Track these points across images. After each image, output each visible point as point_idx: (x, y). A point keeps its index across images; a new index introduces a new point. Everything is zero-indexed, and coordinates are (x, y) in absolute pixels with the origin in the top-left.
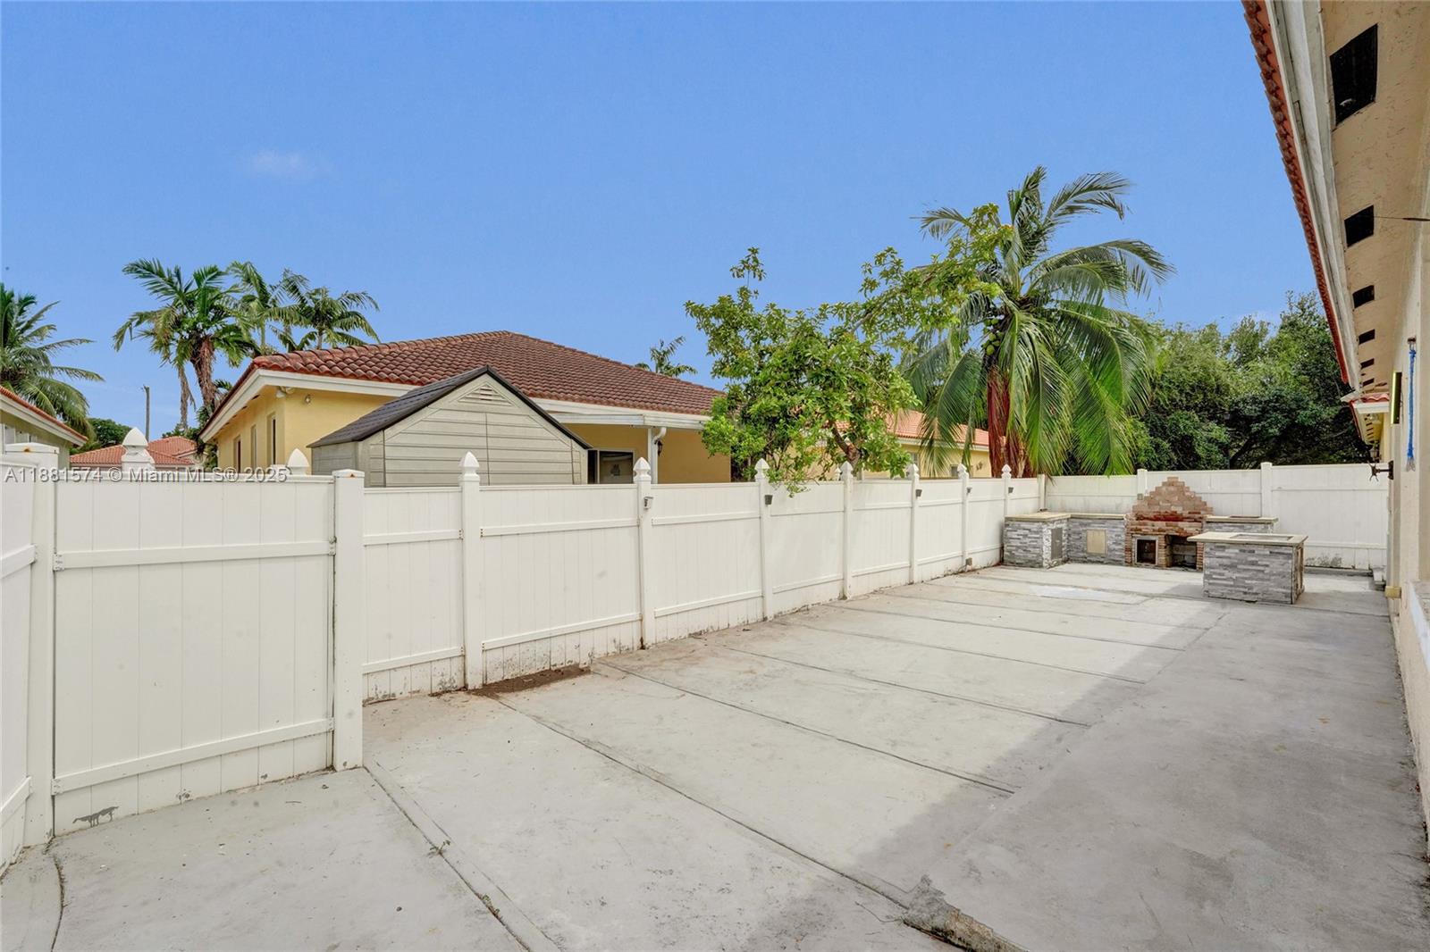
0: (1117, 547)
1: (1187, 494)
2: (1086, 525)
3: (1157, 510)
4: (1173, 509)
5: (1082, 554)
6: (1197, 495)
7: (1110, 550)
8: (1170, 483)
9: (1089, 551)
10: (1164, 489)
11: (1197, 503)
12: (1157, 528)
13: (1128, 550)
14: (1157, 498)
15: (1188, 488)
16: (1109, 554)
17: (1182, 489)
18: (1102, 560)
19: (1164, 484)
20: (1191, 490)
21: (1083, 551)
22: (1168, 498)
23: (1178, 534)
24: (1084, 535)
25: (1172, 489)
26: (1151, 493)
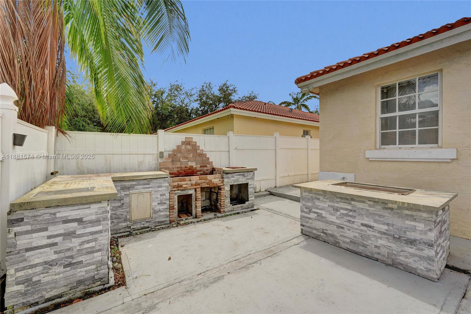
0: (161, 207)
1: (198, 151)
2: (129, 188)
3: (179, 166)
4: (190, 164)
5: (124, 224)
6: (204, 153)
7: (155, 212)
8: (187, 142)
9: (133, 219)
10: (183, 147)
11: (204, 158)
12: (194, 182)
13: (171, 208)
14: (179, 155)
15: (199, 146)
16: (154, 216)
17: (195, 147)
18: (147, 225)
19: (183, 143)
20: (201, 148)
21: (125, 220)
22: (186, 155)
23: (208, 186)
24: (126, 200)
25: (189, 147)
26: (174, 151)
